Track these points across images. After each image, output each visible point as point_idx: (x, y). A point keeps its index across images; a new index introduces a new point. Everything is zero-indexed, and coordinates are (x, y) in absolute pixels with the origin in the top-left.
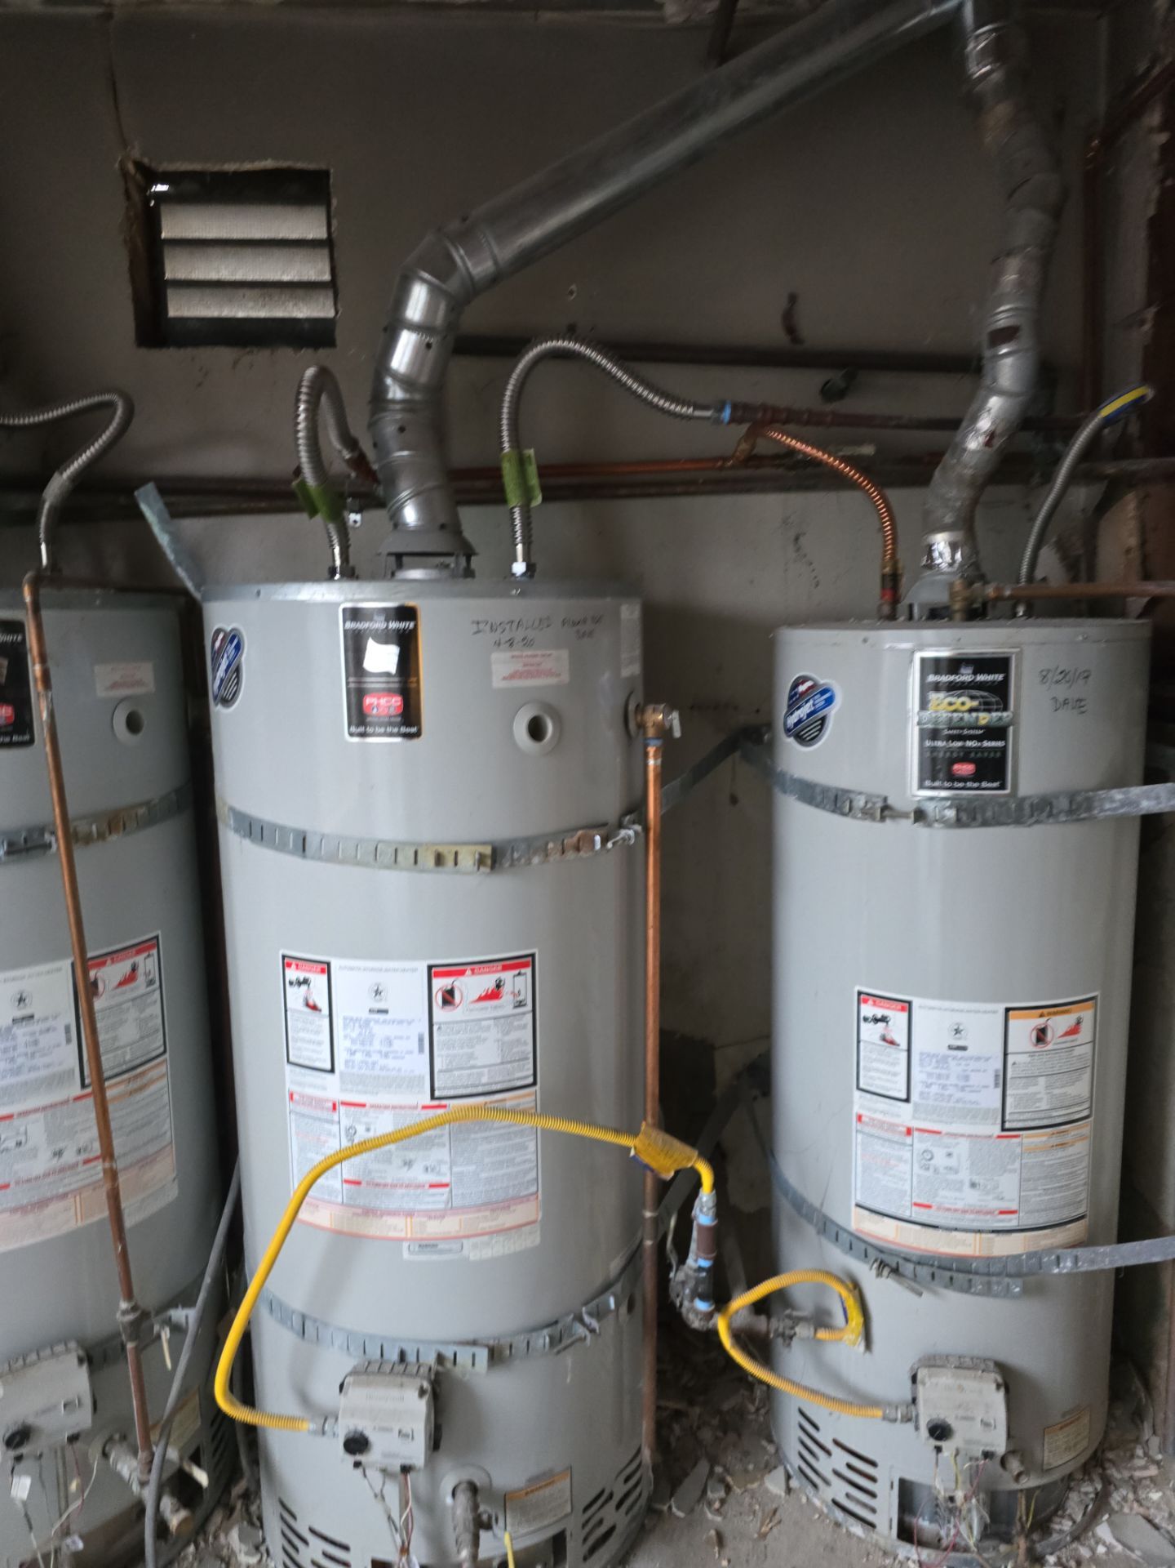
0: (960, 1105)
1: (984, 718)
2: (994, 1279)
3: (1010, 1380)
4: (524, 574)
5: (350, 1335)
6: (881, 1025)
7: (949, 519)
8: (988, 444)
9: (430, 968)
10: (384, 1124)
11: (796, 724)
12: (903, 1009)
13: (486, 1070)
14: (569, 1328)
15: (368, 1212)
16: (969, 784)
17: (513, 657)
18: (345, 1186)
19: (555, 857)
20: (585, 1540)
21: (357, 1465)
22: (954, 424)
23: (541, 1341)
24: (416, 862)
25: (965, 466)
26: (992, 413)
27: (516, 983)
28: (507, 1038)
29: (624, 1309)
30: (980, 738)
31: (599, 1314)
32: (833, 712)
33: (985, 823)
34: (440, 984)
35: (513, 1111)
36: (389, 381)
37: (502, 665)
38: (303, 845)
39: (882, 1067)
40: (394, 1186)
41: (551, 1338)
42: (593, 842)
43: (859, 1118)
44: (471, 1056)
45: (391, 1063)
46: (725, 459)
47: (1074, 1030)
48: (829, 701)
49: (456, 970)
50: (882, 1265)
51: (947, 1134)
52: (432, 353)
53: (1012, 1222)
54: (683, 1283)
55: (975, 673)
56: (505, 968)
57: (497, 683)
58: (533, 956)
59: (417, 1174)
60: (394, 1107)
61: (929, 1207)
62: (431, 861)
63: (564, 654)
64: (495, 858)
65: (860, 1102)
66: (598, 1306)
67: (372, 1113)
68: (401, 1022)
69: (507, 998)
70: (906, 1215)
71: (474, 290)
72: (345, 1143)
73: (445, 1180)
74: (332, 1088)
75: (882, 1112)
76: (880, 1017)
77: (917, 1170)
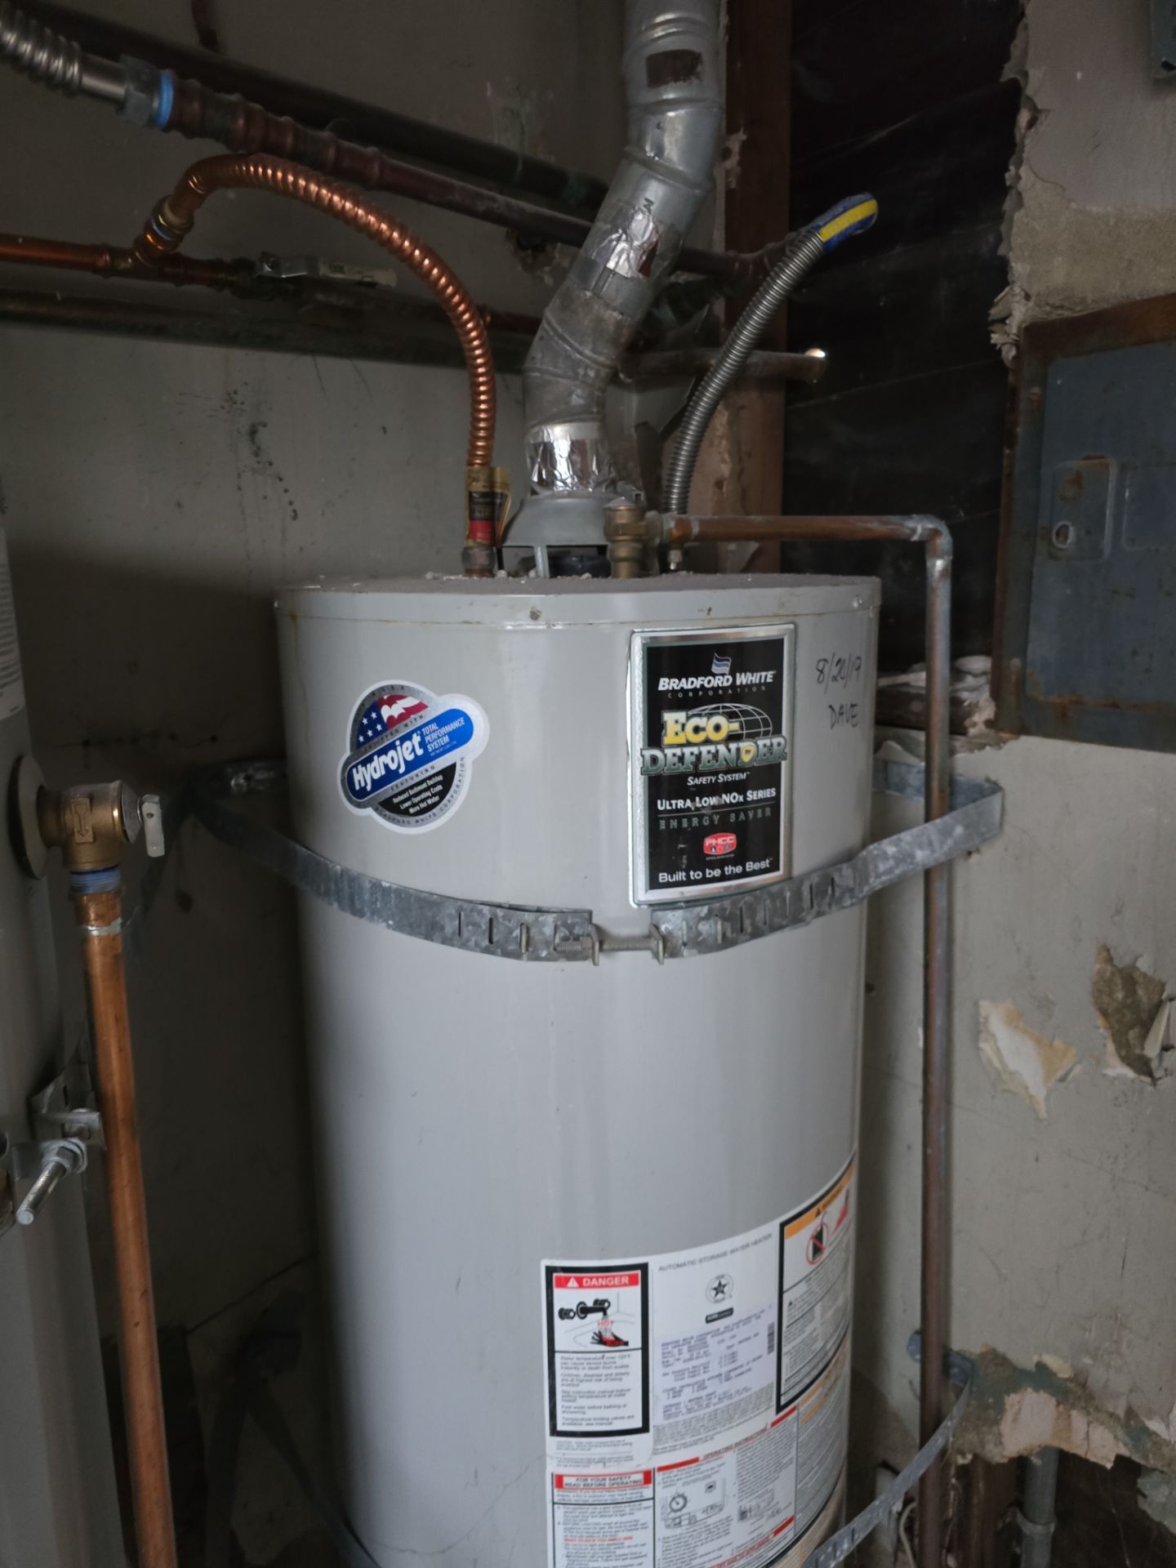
0: (726, 1402)
1: (749, 750)
6: (594, 1316)
7: (574, 400)
11: (378, 784)
12: (633, 1281)
16: (728, 870)
25: (610, 305)
26: (655, 213)
30: (740, 787)
32: (470, 758)
33: (757, 934)
39: (596, 1387)
43: (559, 1481)
47: (843, 1215)
48: (460, 737)
51: (707, 1456)
53: (789, 1535)
55: (733, 673)
65: (557, 1455)
75: (602, 1461)
76: (590, 1304)
77: (662, 1532)
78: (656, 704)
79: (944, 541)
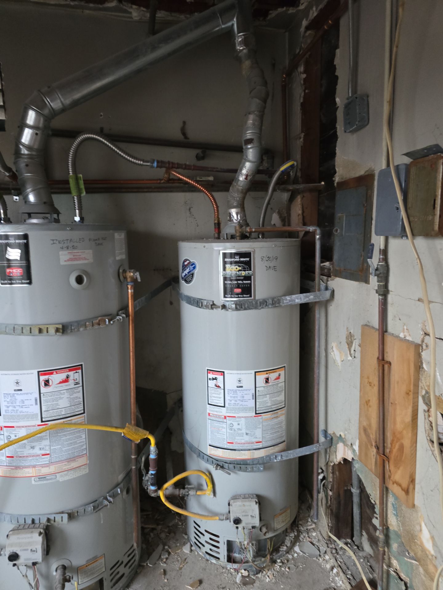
0: (241, 407)
1: (243, 273)
2: (254, 466)
3: (261, 501)
4: (79, 221)
5: (12, 516)
6: (215, 381)
7: (235, 204)
8: (246, 179)
9: (38, 372)
10: (22, 433)
11: (185, 276)
12: (222, 375)
13: (63, 409)
14: (101, 503)
15: (17, 468)
16: (240, 296)
17: (69, 253)
18: (7, 458)
19: (89, 328)
20: (112, 580)
21: (14, 565)
22: (236, 171)
23: (90, 509)
24: (31, 333)
25: (239, 186)
26: (247, 168)
27: (75, 376)
28: (72, 397)
29: (125, 493)
30: (242, 280)
31: (113, 496)
32: (196, 272)
33: (245, 309)
34: (43, 378)
35: (75, 424)
36: (21, 147)
37: (64, 256)
39: (216, 395)
40: (27, 457)
41: (93, 507)
42: (105, 321)
43: (209, 414)
44: (57, 404)
45: (24, 410)
46: (161, 180)
47: (278, 378)
48: (194, 268)
49: (49, 372)
50: (218, 465)
51: (238, 417)
52: (39, 137)
53: (260, 445)
54: (148, 480)
55: (240, 258)
56: (70, 371)
57: (62, 263)
58: (81, 365)
59: (37, 451)
60: (26, 427)
61: (232, 443)
62: (37, 331)
63: (91, 251)
64: (63, 329)
65: (209, 409)
66: (113, 493)
67: (17, 429)
68: (27, 394)
69: (71, 382)
70: (225, 447)
71: (54, 114)
72: (6, 442)
73: (48, 452)
75: (216, 412)
76: (214, 378)
77: (228, 431)
78: (225, 263)
79: (318, 231)
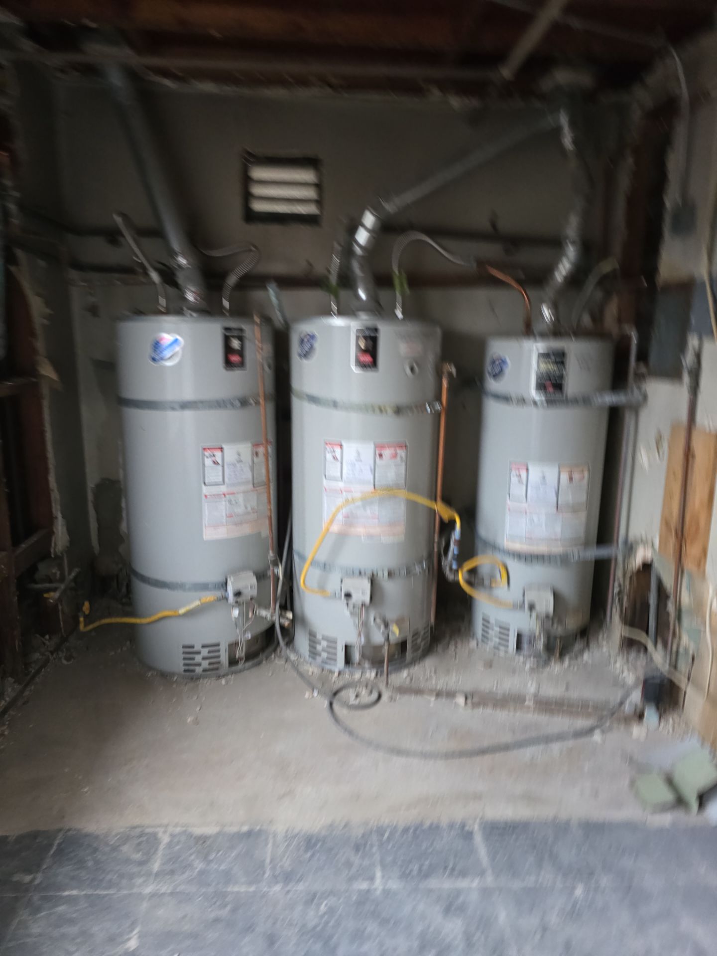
3: (556, 596)
5: (341, 567)
7: (548, 301)
8: (563, 278)
9: (375, 445)
12: (525, 470)
13: (391, 481)
14: (412, 569)
15: (351, 526)
17: (407, 345)
18: (344, 518)
19: (415, 412)
21: (347, 604)
23: (403, 573)
24: (373, 411)
25: (556, 285)
26: (565, 267)
27: (402, 453)
28: (398, 471)
32: (506, 368)
33: (555, 407)
34: (378, 451)
36: (356, 247)
37: (403, 348)
38: (335, 405)
40: (360, 517)
41: (406, 572)
44: (387, 475)
45: (361, 476)
47: (582, 479)
48: (505, 365)
49: (383, 447)
50: (515, 557)
57: (401, 353)
58: (406, 444)
59: (368, 514)
60: (360, 492)
61: (531, 538)
62: (378, 411)
63: (421, 345)
64: (398, 411)
67: (354, 494)
68: (365, 464)
69: (399, 458)
70: (524, 540)
71: (390, 217)
74: (341, 485)
77: (528, 525)
79: (635, 333)
